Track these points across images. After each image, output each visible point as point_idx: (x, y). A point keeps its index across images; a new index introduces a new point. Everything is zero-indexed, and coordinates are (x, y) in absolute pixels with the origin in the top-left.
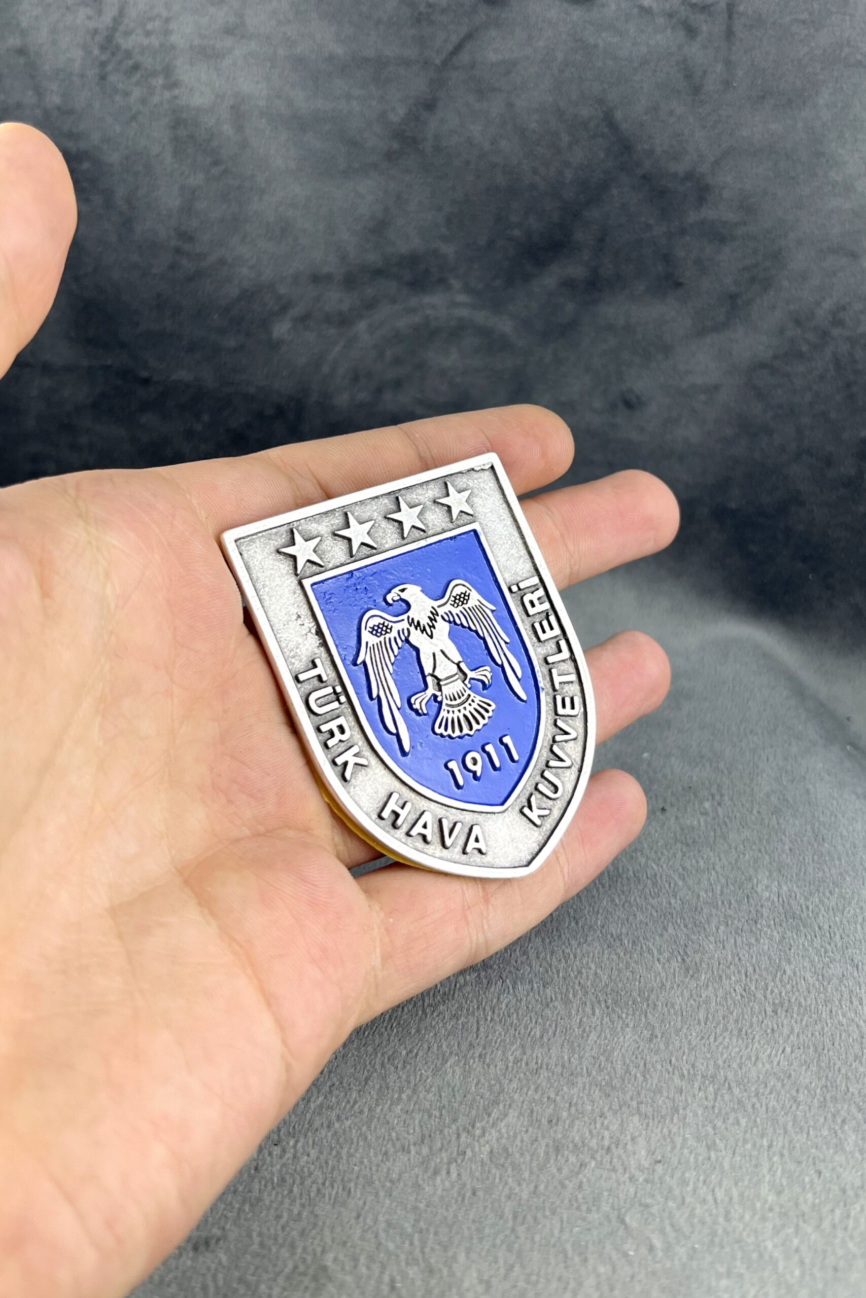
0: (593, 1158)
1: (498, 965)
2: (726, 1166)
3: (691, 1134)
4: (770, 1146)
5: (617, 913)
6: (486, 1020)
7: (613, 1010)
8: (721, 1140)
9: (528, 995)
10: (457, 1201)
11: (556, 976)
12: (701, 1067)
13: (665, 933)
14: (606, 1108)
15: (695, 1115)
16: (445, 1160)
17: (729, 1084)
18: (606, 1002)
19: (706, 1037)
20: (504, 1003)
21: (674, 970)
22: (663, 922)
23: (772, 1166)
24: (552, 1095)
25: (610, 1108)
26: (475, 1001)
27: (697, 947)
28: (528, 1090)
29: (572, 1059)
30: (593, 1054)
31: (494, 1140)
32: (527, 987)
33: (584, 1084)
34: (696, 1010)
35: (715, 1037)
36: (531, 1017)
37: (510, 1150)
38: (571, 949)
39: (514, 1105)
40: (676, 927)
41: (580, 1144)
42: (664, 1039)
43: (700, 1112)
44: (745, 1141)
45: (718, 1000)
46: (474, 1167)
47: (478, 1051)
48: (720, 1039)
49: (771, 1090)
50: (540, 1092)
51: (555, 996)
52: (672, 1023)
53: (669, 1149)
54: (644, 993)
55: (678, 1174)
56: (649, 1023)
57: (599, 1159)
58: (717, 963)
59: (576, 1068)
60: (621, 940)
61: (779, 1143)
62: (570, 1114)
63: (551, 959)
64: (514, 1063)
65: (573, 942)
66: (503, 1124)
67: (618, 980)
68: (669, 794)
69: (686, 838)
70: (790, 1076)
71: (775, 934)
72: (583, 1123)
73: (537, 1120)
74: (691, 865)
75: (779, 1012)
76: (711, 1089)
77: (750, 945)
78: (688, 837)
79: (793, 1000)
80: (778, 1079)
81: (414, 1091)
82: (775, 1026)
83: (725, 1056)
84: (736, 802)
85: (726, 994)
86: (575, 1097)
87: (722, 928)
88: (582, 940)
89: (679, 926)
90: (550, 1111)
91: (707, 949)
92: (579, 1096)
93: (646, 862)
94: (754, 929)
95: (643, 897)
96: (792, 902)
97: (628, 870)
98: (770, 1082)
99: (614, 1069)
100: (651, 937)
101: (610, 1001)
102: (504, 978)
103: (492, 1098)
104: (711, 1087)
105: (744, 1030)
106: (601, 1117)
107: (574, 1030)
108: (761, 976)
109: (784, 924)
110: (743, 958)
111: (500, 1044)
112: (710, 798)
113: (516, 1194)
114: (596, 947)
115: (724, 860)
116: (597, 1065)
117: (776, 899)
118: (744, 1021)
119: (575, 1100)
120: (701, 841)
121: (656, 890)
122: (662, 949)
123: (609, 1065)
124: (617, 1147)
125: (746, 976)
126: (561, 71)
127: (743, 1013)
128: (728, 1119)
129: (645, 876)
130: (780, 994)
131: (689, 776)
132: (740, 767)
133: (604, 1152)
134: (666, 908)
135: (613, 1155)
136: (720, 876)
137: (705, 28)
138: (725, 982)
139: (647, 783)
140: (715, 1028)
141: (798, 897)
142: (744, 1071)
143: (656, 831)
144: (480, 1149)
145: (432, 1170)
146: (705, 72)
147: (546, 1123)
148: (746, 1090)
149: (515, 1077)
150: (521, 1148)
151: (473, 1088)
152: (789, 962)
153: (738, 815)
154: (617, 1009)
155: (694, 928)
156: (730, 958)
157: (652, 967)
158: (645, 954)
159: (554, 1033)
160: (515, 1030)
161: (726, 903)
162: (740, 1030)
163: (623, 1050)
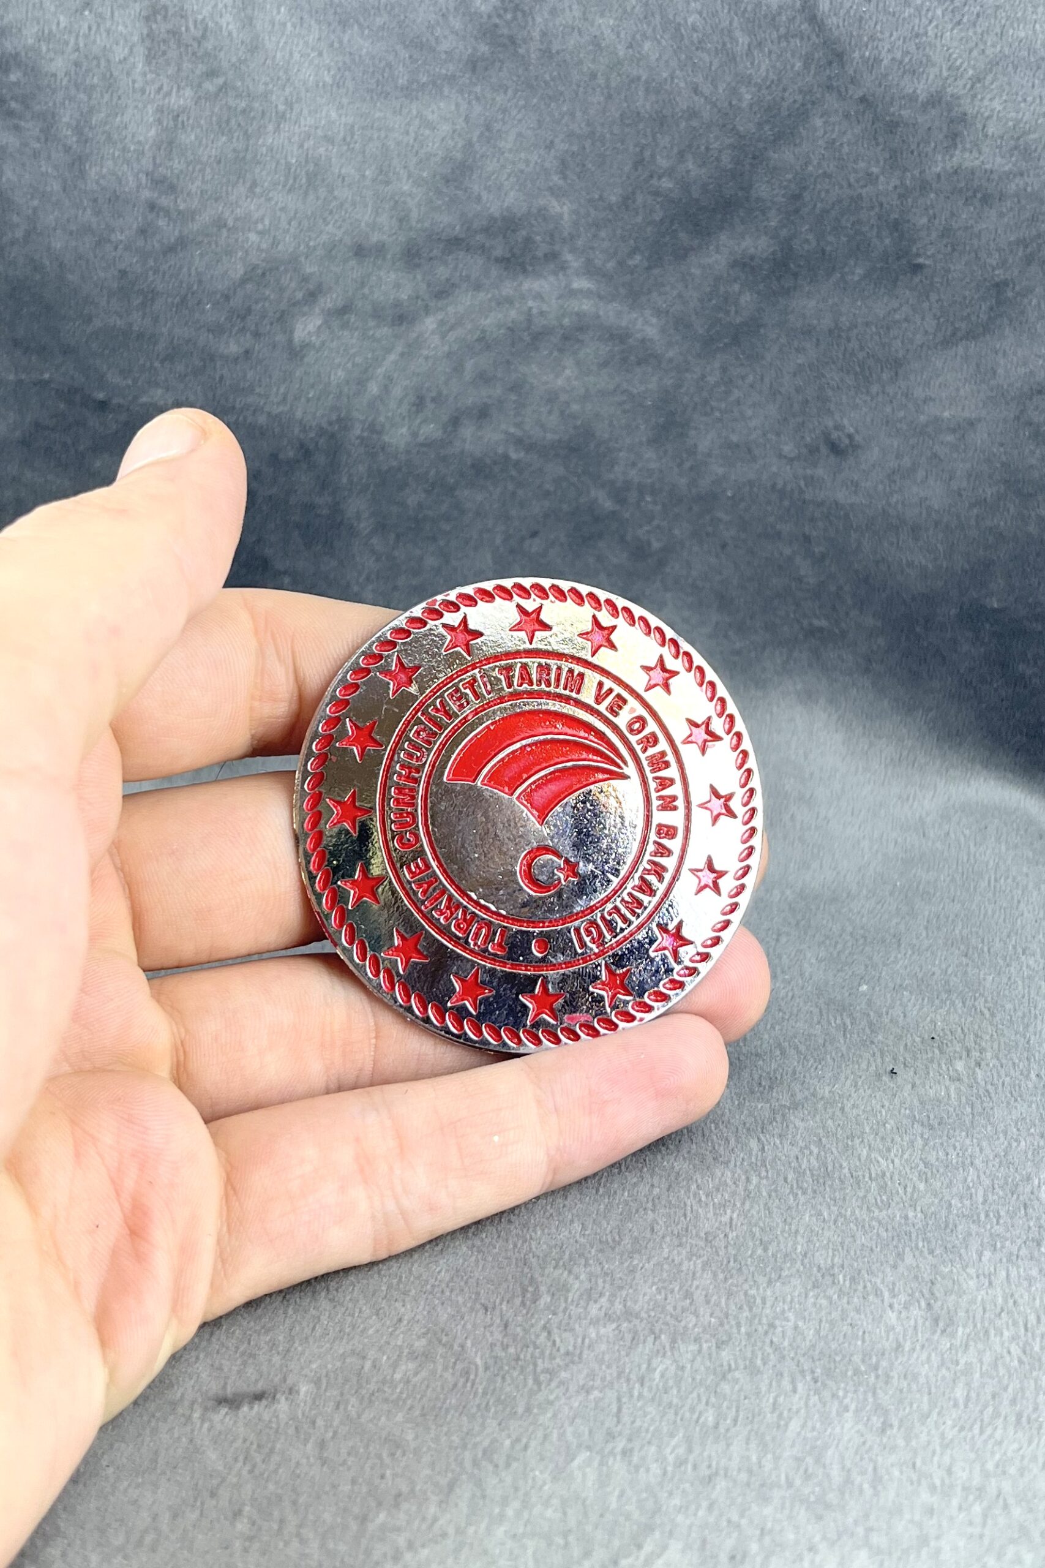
1: (647, 1312)
5: (827, 1234)
6: (632, 1396)
7: (824, 1385)
9: (694, 1358)
11: (735, 1330)
12: (961, 1474)
13: (900, 1263)
14: (817, 1538)
15: (955, 1548)
17: (1005, 1500)
18: (813, 1372)
19: (968, 1426)
20: (658, 1371)
21: (916, 1321)
22: (896, 1247)
24: (735, 1518)
25: (824, 1538)
26: (614, 1367)
27: (950, 1284)
29: (763, 1461)
30: (795, 1452)
32: (694, 1347)
33: (783, 1500)
34: (951, 1384)
35: (981, 1427)
38: (758, 1289)
39: (677, 1533)
42: (903, 1429)
43: (961, 1544)
45: (984, 1369)
47: (621, 1444)
48: (989, 1431)
50: (716, 1512)
51: (736, 1362)
52: (915, 1406)
54: (870, 1358)
56: (879, 1405)
58: (980, 1310)
59: (770, 1475)
60: (833, 1276)
62: (762, 1547)
63: (727, 1305)
64: (675, 1466)
65: (760, 1279)
67: (830, 1337)
68: (902, 1048)
69: (928, 1116)
74: (937, 1159)
76: (977, 1509)
77: (1030, 1280)
78: (932, 1116)
83: (997, 1457)
84: (1004, 1061)
85: (996, 1359)
86: (770, 1519)
87: (987, 1254)
88: (773, 1275)
89: (922, 1251)
90: (732, 1541)
91: (965, 1286)
92: (775, 1518)
93: (868, 1156)
94: (1036, 1254)
95: (864, 1208)
97: (841, 1166)
99: (828, 1476)
100: (879, 1271)
101: (819, 1371)
102: (657, 1331)
103: (643, 1519)
104: (977, 1504)
105: (1025, 1415)
107: (765, 1416)
110: (1020, 1301)
111: (653, 1435)
112: (964, 1054)
114: (795, 1286)
115: (988, 1151)
116: (802, 1471)
119: (770, 1524)
120: (951, 1121)
121: (884, 1198)
122: (896, 1289)
123: (821, 1470)
125: (1026, 1329)
127: (1022, 1389)
129: (867, 1175)
131: (932, 1021)
132: (1009, 1006)
134: (900, 1224)
136: (983, 1177)
138: (994, 1339)
139: (868, 1031)
140: (981, 1412)
143: (883, 1106)
149: (678, 1488)
151: (614, 1506)
153: (1007, 1080)
155: (945, 1255)
156: (1000, 1300)
157: (881, 1317)
158: (871, 1298)
159: (735, 1421)
160: (676, 1414)
161: (991, 1215)
162: (1019, 1416)
163: (840, 1447)
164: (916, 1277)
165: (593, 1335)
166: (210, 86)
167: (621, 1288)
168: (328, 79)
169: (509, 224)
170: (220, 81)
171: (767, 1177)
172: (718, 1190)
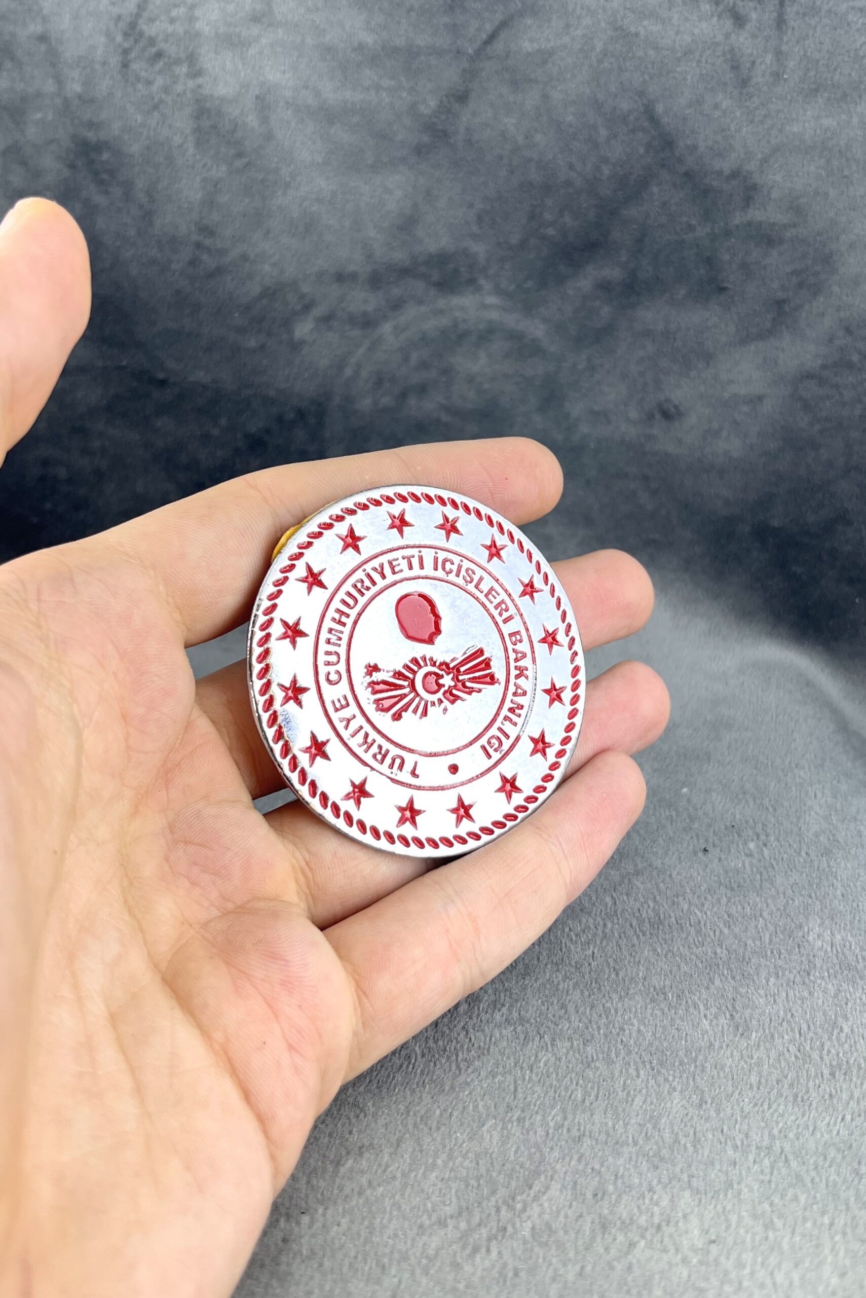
0: (643, 1236)
1: (534, 1019)
2: (785, 1246)
3: (746, 1211)
4: (831, 1225)
5: (660, 963)
6: (524, 1079)
7: (659, 1072)
8: (779, 1218)
9: (568, 1052)
10: (498, 1282)
11: (596, 1032)
12: (755, 1137)
13: (711, 985)
14: (655, 1182)
15: (751, 1190)
16: (485, 1236)
17: (786, 1157)
18: (651, 1063)
19: (759, 1104)
20: (542, 1061)
21: (723, 1027)
22: (708, 974)
23: (834, 1246)
24: (597, 1167)
25: (659, 1182)
26: (512, 1059)
27: (747, 1001)
28: (570, 1160)
29: (617, 1127)
30: (639, 1121)
31: (536, 1215)
32: (567, 1044)
33: (630, 1153)
34: (748, 1073)
35: (769, 1104)
36: (571, 1079)
37: (553, 1226)
38: (612, 1003)
39: (556, 1177)
40: (723, 979)
41: (628, 1222)
42: (714, 1105)
43: (755, 1187)
44: (805, 1220)
45: (771, 1061)
46: (515, 1245)
47: (517, 1114)
48: (774, 1106)
49: (831, 1162)
50: (583, 1162)
51: (597, 1055)
52: (722, 1088)
53: (723, 1227)
54: (691, 1053)
55: (734, 1256)
56: (697, 1087)
57: (649, 1238)
58: (768, 1019)
59: (621, 1136)
60: (665, 994)
61: (841, 1221)
62: (616, 1188)
63: (591, 1014)
64: (555, 1129)
65: (614, 996)
66: (545, 1198)
67: (663, 1037)
68: (712, 833)
69: (730, 881)
70: (851, 1147)
71: (830, 986)
72: (630, 1198)
73: (581, 1194)
74: (737, 912)
75: (837, 1075)
76: (766, 1162)
77: (802, 999)
78: (732, 881)
79: (852, 1062)
80: (839, 1150)
81: (450, 1157)
82: (833, 1091)
83: (781, 1125)
84: (783, 843)
85: (780, 1055)
86: (622, 1168)
87: (772, 980)
88: (623, 993)
89: (726, 978)
90: (595, 1183)
91: (757, 1003)
92: (625, 1167)
93: (689, 909)
94: (807, 981)
95: (686, 946)
96: (848, 953)
97: (670, 916)
98: (829, 1154)
99: (662, 1137)
100: (697, 991)
101: (655, 1061)
102: (542, 1033)
103: (532, 1167)
104: (767, 1159)
105: (800, 1096)
106: (649, 1191)
107: (617, 1094)
108: (816, 1034)
109: (839, 977)
110: (796, 1014)
111: (539, 1108)
112: (755, 838)
113: (561, 1276)
114: (639, 1001)
115: (772, 906)
116: (644, 1134)
117: (829, 949)
118: (799, 1086)
119: (621, 1171)
120: (746, 885)
121: (700, 939)
122: (709, 1004)
123: (657, 1134)
124: (668, 1225)
125: (800, 1034)
126: (600, 61)
127: (798, 1076)
128: (786, 1195)
129: (688, 923)
130: (838, 1055)
131: (732, 814)
132: (786, 804)
133: (653, 1231)
134: (711, 958)
135: (663, 1234)
136: (768, 924)
137: (754, 16)
138: (778, 1041)
139: (688, 821)
140: (769, 1093)
141: (853, 947)
142: (801, 1141)
143: (699, 874)
144: (521, 1225)
145: (470, 1247)
146: (754, 63)
147: (591, 1197)
148: (804, 1163)
149: (557, 1145)
150: (565, 1225)
151: (512, 1158)
152: (847, 1019)
153: (785, 856)
154: (664, 1071)
155: (743, 980)
156: (782, 1012)
157: (698, 1024)
158: (691, 1010)
159: (597, 1097)
160: (555, 1092)
161: (775, 952)
162: (796, 1096)
163: (670, 1117)
164: (723, 995)
165: (498, 1035)
166: (239, 163)
167: (517, 1001)
168: (320, 160)
169: (442, 259)
170: (245, 160)
171: (618, 923)
172: (584, 932)
